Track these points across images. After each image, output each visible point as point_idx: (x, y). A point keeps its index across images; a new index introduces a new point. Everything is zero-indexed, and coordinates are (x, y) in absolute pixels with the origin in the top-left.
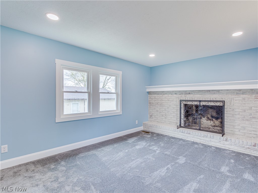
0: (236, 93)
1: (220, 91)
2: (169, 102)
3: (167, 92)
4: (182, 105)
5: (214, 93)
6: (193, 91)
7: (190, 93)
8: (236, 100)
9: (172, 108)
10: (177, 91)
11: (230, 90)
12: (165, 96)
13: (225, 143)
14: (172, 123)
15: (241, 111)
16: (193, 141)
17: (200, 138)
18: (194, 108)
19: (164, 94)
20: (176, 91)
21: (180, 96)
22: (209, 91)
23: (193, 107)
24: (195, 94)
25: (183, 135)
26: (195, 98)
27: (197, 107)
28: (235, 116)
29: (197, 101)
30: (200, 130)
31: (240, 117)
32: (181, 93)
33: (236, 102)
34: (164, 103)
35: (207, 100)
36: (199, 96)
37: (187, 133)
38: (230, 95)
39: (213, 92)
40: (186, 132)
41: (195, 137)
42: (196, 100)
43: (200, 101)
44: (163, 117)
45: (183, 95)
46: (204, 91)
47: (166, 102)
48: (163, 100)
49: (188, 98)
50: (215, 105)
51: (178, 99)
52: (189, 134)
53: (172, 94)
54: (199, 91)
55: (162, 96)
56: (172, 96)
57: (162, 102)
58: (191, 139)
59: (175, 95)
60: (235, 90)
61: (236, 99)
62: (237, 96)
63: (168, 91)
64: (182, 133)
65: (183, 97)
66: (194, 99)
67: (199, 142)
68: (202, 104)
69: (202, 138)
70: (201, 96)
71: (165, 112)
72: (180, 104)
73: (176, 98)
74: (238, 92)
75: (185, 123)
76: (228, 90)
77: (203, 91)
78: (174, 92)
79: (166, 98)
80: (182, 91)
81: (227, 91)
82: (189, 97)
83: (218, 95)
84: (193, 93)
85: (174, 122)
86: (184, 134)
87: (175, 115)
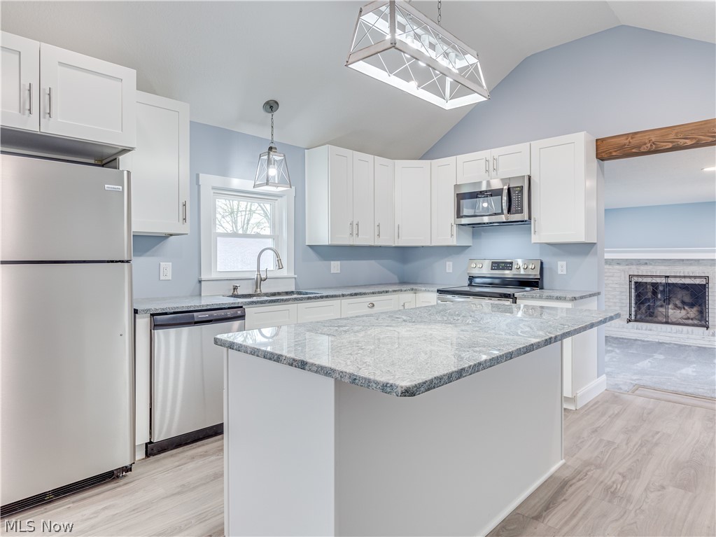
4: (633, 283)
7: (646, 264)
9: (611, 290)
13: (712, 340)
16: (657, 341)
17: (670, 335)
18: (650, 288)
21: (628, 268)
22: (682, 260)
23: (648, 286)
24: (657, 264)
25: (639, 333)
26: (656, 272)
27: (655, 285)
29: (660, 276)
30: (667, 323)
32: (629, 262)
35: (678, 275)
36: (663, 268)
39: (688, 262)
43: (668, 277)
45: (634, 267)
49: (642, 272)
50: (693, 283)
51: (623, 273)
52: (651, 330)
53: (610, 265)
54: (664, 260)
56: (610, 267)
59: (617, 267)
65: (635, 270)
66: (654, 272)
68: (671, 281)
69: (674, 335)
70: (667, 268)
72: (630, 281)
73: (620, 271)
75: (636, 315)
77: (670, 260)
82: (644, 270)
83: (696, 267)
86: (640, 331)
87: (617, 301)
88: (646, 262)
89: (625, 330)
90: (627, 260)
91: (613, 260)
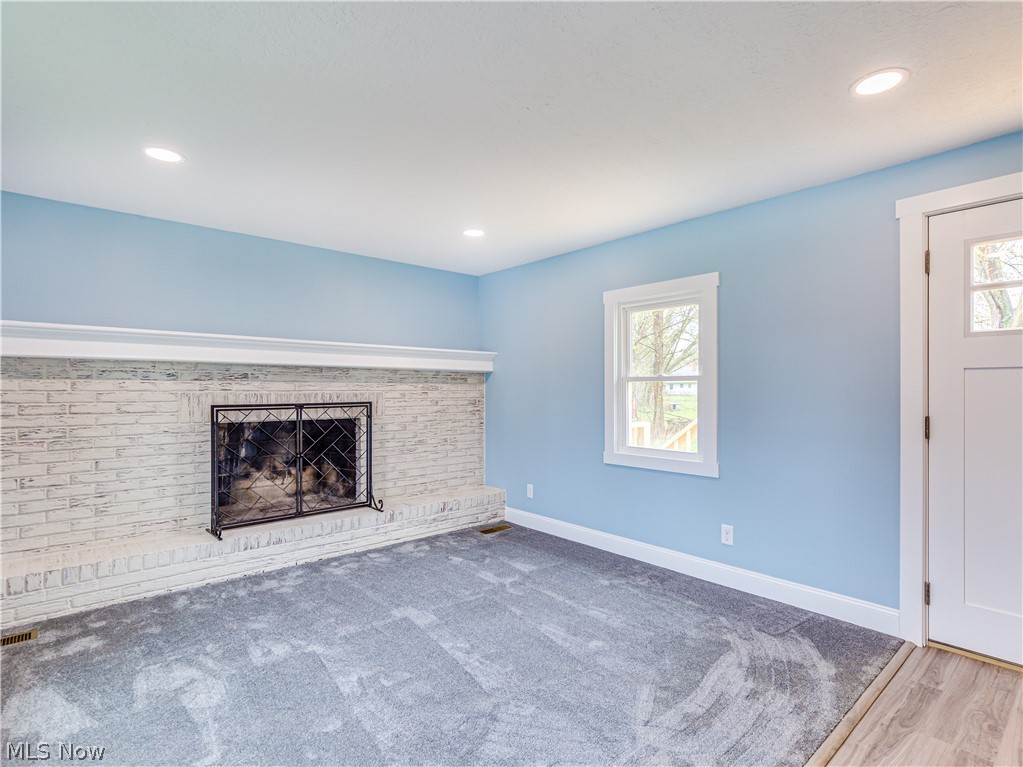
0: (387, 380)
1: (351, 372)
2: (131, 419)
3: (108, 366)
5: (334, 378)
6: (262, 366)
7: (245, 376)
8: (388, 400)
9: (151, 451)
10: (179, 363)
11: (376, 369)
12: (96, 385)
13: (390, 529)
14: (149, 528)
15: (398, 428)
17: (320, 541)
19: (88, 377)
20: (172, 363)
21: (198, 388)
22: (320, 369)
24: (269, 377)
25: (253, 558)
28: (387, 444)
30: (300, 515)
31: (398, 444)
32: (203, 372)
33: (388, 404)
34: (86, 427)
35: (312, 402)
37: (268, 544)
38: (375, 385)
39: (330, 373)
40: (263, 542)
41: (303, 544)
42: (274, 403)
43: (300, 407)
44: (78, 512)
46: (301, 370)
47: (104, 420)
48: (73, 410)
49: (237, 397)
50: (346, 416)
51: (185, 400)
52: (279, 541)
53: (146, 378)
54: (285, 367)
55: (68, 388)
56: (147, 385)
57: (71, 422)
58: (285, 560)
59: (169, 385)
60: (386, 370)
61: (387, 395)
62: (389, 388)
63: (116, 361)
64: (246, 549)
65: (217, 393)
66: (265, 398)
67: (316, 559)
68: (307, 415)
69: (328, 539)
70: (290, 386)
71: (100, 478)
72: (214, 424)
73: (173, 397)
74: (391, 375)
76: (369, 369)
77: (297, 367)
78: (164, 367)
79: (102, 398)
80: (210, 364)
81: (366, 372)
82: (240, 392)
83: (344, 384)
84: (261, 377)
85: (163, 516)
86: (255, 553)
88: (246, 372)
89: (215, 560)
90: (197, 364)
91: (154, 363)
